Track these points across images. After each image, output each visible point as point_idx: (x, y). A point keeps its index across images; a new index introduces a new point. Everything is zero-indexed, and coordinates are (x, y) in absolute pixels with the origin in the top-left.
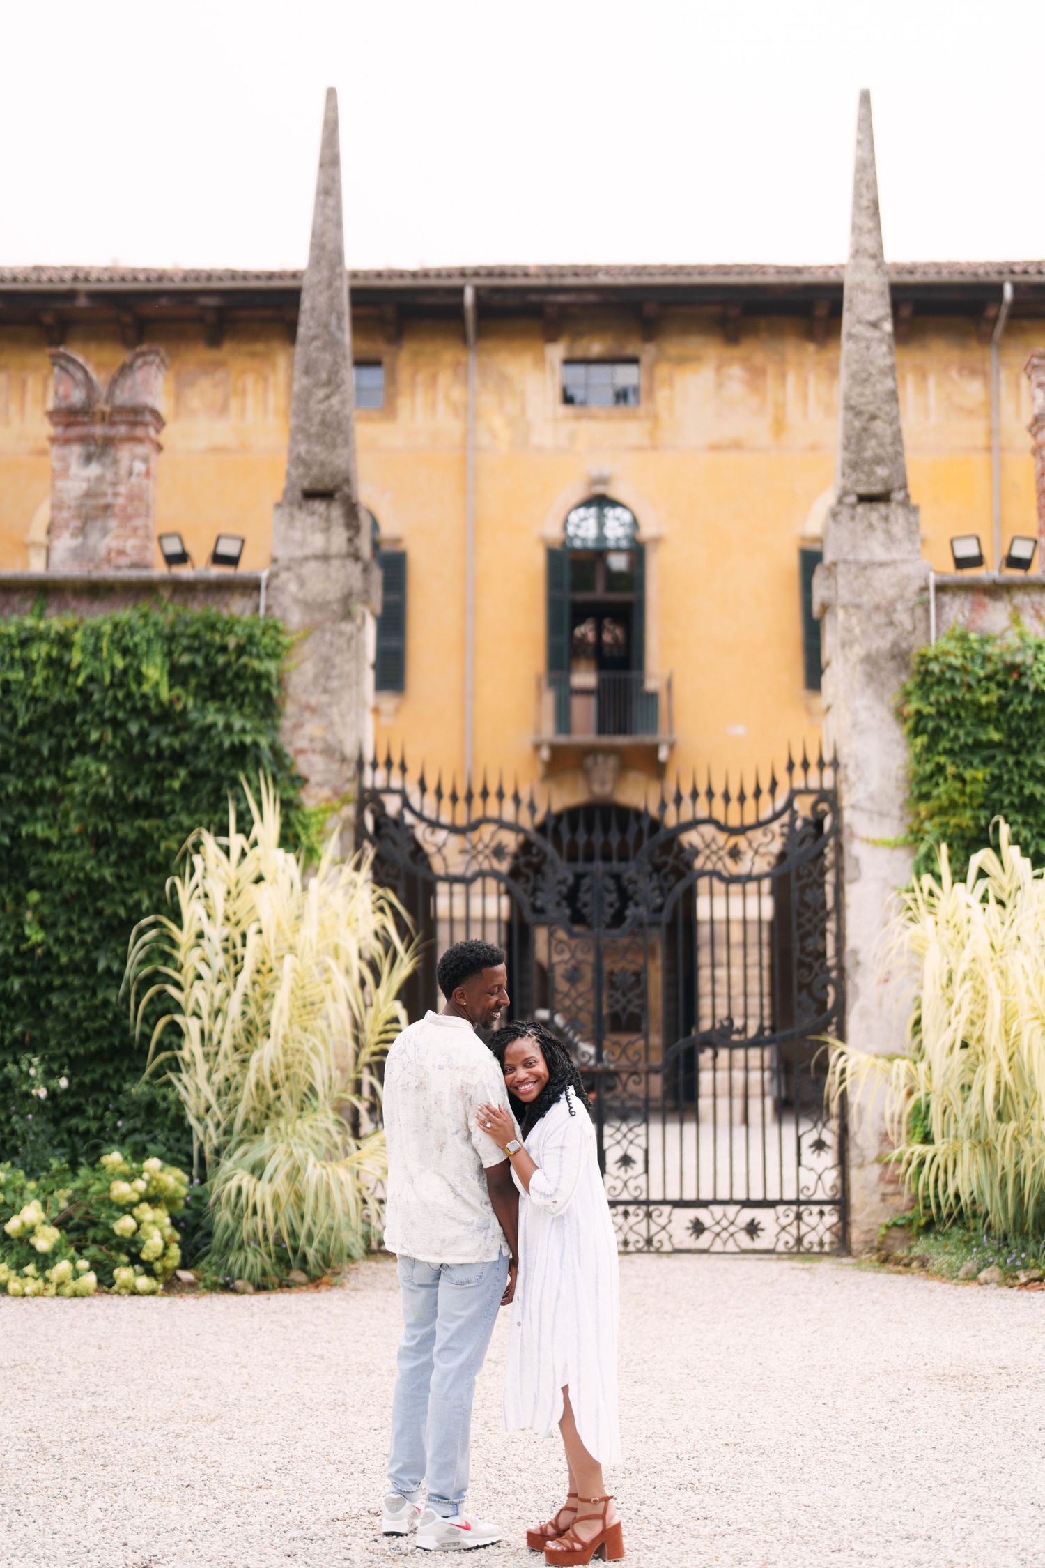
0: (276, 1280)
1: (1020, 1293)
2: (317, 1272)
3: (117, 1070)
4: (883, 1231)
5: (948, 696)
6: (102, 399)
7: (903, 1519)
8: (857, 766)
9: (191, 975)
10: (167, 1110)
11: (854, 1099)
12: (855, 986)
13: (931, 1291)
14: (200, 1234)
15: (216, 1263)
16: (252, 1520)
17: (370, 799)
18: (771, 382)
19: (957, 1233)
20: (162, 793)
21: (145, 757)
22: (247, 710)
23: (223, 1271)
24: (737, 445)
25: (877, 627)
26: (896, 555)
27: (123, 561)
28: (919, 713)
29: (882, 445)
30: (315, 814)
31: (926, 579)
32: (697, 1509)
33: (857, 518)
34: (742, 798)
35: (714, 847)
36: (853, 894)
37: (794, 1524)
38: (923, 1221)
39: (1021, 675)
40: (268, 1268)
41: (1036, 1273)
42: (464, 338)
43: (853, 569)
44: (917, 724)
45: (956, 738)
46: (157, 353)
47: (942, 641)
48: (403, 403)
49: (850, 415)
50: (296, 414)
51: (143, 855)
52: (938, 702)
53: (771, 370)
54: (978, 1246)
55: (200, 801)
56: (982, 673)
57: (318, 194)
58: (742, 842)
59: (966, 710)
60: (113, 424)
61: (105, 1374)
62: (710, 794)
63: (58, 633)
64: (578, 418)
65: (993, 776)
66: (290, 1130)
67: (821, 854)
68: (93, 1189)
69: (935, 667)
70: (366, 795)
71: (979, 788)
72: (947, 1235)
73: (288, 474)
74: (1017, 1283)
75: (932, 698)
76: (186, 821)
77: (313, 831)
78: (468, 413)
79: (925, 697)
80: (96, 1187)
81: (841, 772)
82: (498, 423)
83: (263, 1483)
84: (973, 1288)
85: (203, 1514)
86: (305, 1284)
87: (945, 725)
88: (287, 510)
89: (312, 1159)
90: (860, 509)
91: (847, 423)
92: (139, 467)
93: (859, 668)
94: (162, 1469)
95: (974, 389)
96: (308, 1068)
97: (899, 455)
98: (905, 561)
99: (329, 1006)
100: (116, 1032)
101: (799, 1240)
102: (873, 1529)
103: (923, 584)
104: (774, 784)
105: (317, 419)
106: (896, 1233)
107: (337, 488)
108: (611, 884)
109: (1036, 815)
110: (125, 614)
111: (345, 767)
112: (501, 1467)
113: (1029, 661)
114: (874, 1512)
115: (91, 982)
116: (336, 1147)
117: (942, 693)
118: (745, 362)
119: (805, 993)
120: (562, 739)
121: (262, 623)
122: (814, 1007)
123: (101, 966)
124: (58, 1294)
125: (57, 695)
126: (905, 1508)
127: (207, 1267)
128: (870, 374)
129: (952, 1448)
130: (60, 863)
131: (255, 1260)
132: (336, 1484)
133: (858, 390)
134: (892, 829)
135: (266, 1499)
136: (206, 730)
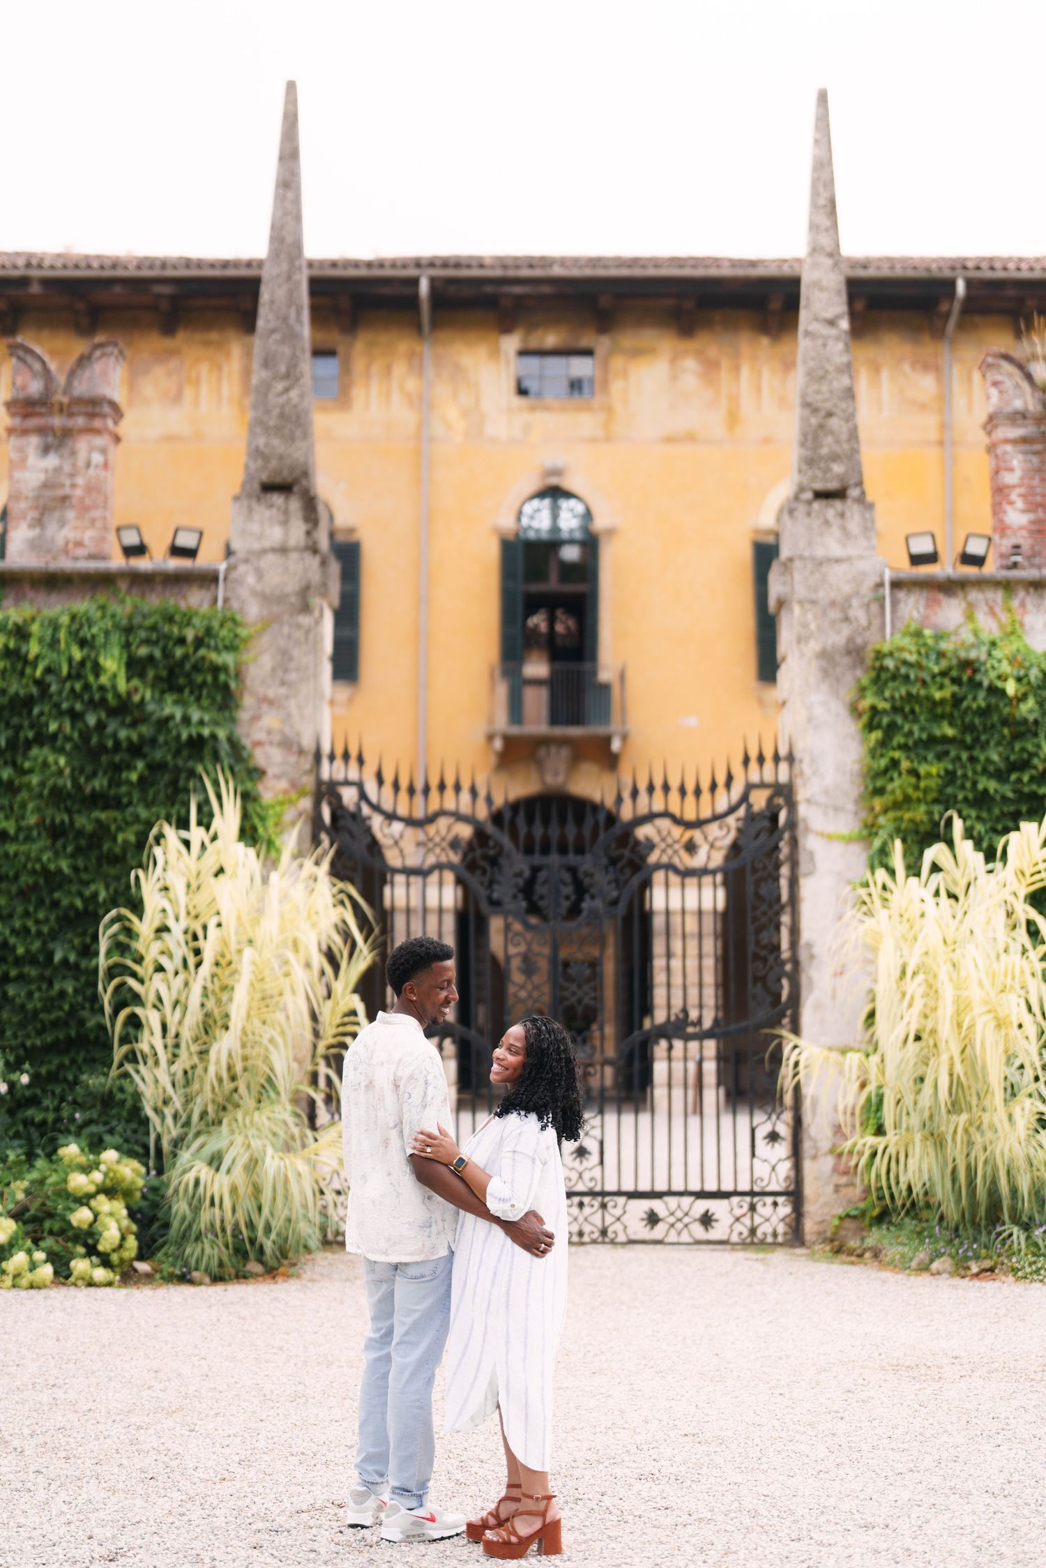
0: (233, 1272)
1: (971, 1283)
2: (272, 1262)
3: (73, 1061)
4: (836, 1222)
5: (903, 691)
6: (60, 391)
7: (861, 1509)
8: (813, 760)
9: (151, 969)
10: (124, 1102)
11: (808, 1091)
12: (810, 979)
13: (884, 1282)
14: (156, 1225)
15: (173, 1255)
16: (217, 1512)
17: (327, 791)
18: (724, 375)
19: (910, 1224)
20: (119, 784)
21: (102, 748)
22: (205, 702)
23: (179, 1263)
24: (691, 438)
25: (833, 623)
26: (851, 551)
27: (80, 552)
28: (874, 709)
29: (838, 442)
30: (273, 807)
31: (882, 576)
32: (658, 1499)
33: (813, 514)
34: (698, 792)
35: (670, 841)
36: (807, 888)
37: (754, 1514)
38: (876, 1212)
39: (975, 671)
40: (225, 1259)
41: (987, 1264)
42: (418, 328)
43: (809, 565)
44: (872, 719)
45: (911, 733)
46: (115, 344)
47: (897, 637)
48: (358, 393)
49: (807, 412)
50: (255, 407)
51: (100, 847)
52: (893, 698)
53: (725, 364)
54: (930, 1237)
55: (156, 794)
56: (936, 669)
57: (277, 187)
58: (697, 835)
59: (921, 705)
60: (71, 415)
61: (64, 1366)
62: (666, 788)
63: (16, 624)
64: (533, 409)
65: (947, 772)
66: (247, 1121)
67: (776, 848)
68: (50, 1180)
69: (890, 663)
70: (324, 788)
71: (933, 783)
72: (900, 1226)
73: (247, 467)
74: (969, 1273)
75: (887, 694)
76: (144, 813)
77: (270, 823)
78: (423, 404)
79: (880, 692)
80: (53, 1179)
81: (796, 765)
82: (452, 413)
83: (226, 1475)
84: (925, 1279)
85: (167, 1507)
86: (262, 1275)
87: (899, 720)
88: (245, 502)
89: (270, 1151)
90: (817, 505)
91: (804, 420)
92: (97, 458)
93: (815, 664)
94: (125, 1462)
95: (926, 384)
96: (266, 1059)
97: (855, 451)
98: (860, 557)
99: (288, 998)
100: (73, 1023)
101: (753, 1231)
102: (832, 1518)
103: (878, 580)
104: (730, 779)
105: (276, 412)
106: (849, 1224)
107: (296, 481)
108: (567, 877)
109: (989, 810)
110: (83, 605)
111: (302, 760)
112: (463, 1458)
113: (983, 657)
114: (832, 1501)
115: (48, 973)
116: (293, 1138)
117: (897, 689)
118: (700, 355)
119: (759, 985)
120: (515, 730)
121: (220, 615)
122: (769, 999)
123: (58, 957)
124: (14, 1286)
125: (14, 687)
126: (862, 1497)
127: (164, 1259)
128: (827, 372)
129: (907, 1438)
130: (16, 855)
131: (211, 1251)
132: (299, 1475)
133: (815, 387)
134: (847, 823)
135: (230, 1491)
136: (164, 723)
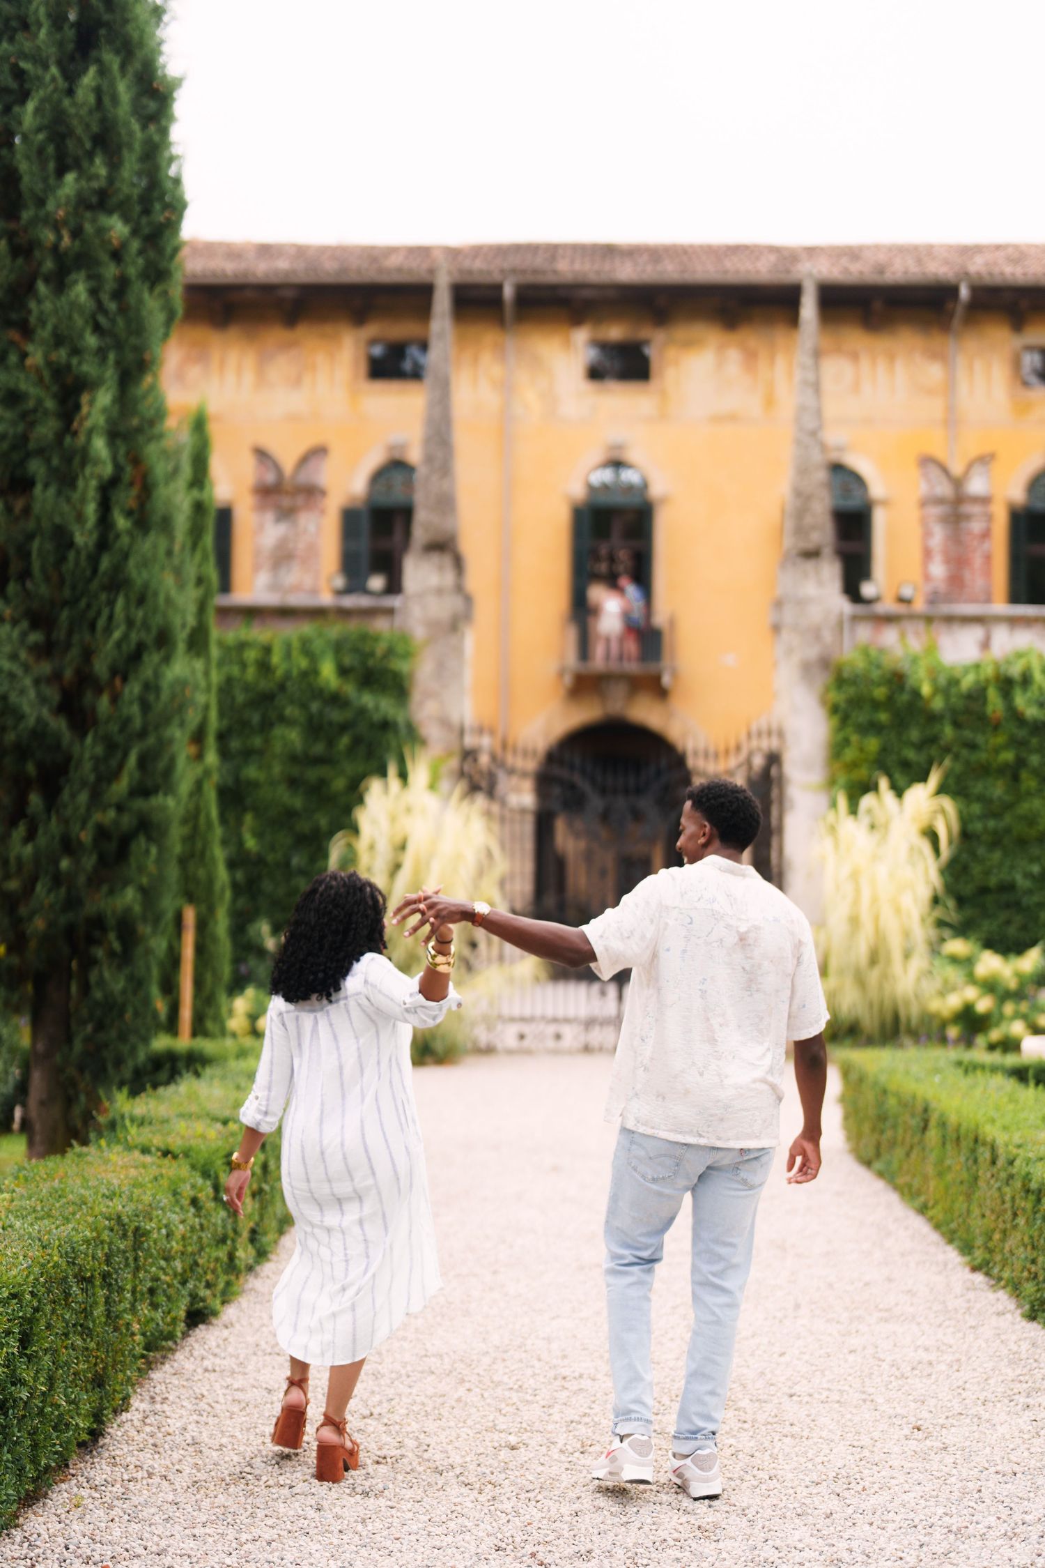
6: (288, 480)
8: (793, 735)
17: (469, 755)
20: (332, 750)
21: (321, 726)
22: (389, 695)
25: (808, 642)
26: (822, 592)
28: (835, 701)
29: (815, 516)
33: (797, 568)
34: (716, 756)
36: (790, 819)
39: (902, 678)
43: (793, 603)
47: (851, 652)
50: (417, 491)
52: (846, 694)
56: (874, 677)
59: (865, 701)
60: (295, 497)
63: (262, 643)
67: (769, 791)
70: (466, 752)
71: (872, 753)
75: (843, 691)
79: (839, 690)
81: (784, 738)
87: (850, 710)
88: (412, 560)
90: (799, 561)
92: (312, 528)
93: (795, 671)
104: (738, 747)
105: (433, 497)
107: (447, 544)
109: (907, 770)
110: (307, 628)
111: (452, 733)
113: (906, 668)
117: (848, 689)
121: (397, 636)
125: (264, 685)
134: (815, 777)
136: (362, 711)
